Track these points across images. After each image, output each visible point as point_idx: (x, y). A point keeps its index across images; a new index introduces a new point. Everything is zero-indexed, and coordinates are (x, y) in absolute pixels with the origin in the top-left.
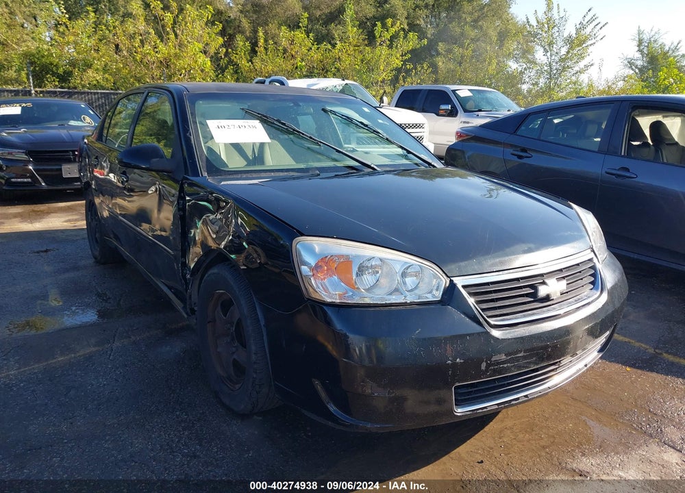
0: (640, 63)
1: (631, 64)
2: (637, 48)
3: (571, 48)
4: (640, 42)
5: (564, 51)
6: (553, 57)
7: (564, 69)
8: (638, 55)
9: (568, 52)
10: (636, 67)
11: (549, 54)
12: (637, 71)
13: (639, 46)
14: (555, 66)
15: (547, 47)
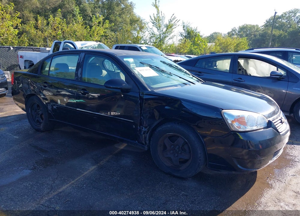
0: (184, 34)
1: (181, 35)
2: (183, 29)
3: (167, 29)
4: (184, 27)
5: (165, 30)
6: (161, 32)
7: (165, 37)
8: (183, 31)
9: (166, 30)
10: (183, 36)
11: (159, 31)
12: (184, 37)
13: (183, 28)
14: (162, 36)
15: (158, 28)
